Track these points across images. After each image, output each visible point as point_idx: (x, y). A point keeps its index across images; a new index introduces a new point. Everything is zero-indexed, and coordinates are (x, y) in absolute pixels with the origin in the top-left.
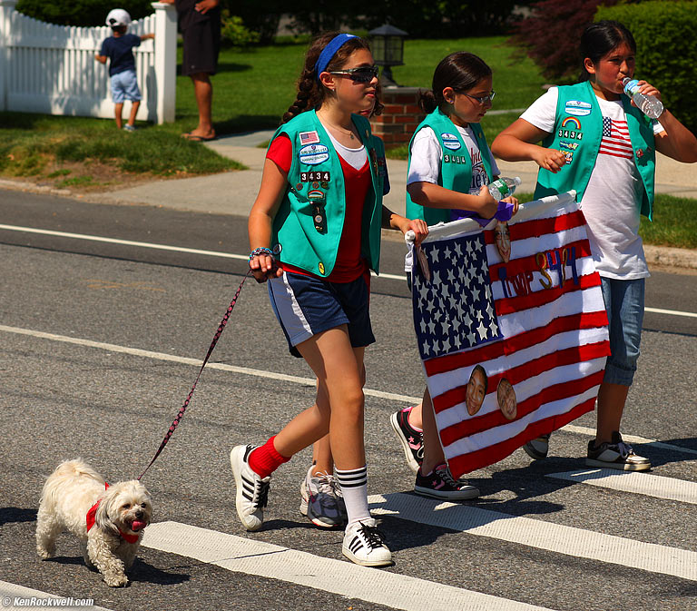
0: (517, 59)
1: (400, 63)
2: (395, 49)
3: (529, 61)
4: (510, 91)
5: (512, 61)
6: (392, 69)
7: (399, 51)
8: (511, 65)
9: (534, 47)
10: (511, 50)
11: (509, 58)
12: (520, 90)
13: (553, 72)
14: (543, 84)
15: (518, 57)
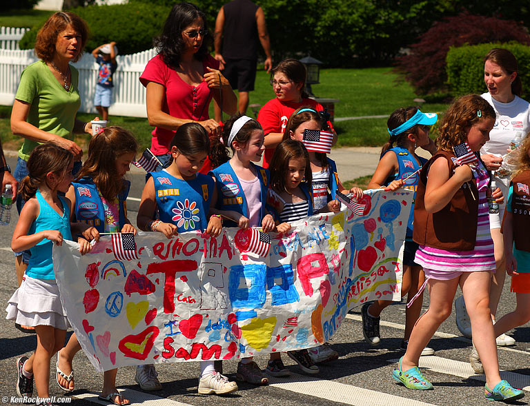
0: (399, 82)
1: (317, 82)
2: (314, 72)
3: (407, 84)
4: (393, 103)
5: (396, 83)
6: (312, 86)
7: (317, 74)
8: (396, 86)
9: (409, 74)
10: (395, 76)
11: (395, 81)
12: (400, 102)
13: (421, 91)
14: (414, 98)
15: (400, 81)
